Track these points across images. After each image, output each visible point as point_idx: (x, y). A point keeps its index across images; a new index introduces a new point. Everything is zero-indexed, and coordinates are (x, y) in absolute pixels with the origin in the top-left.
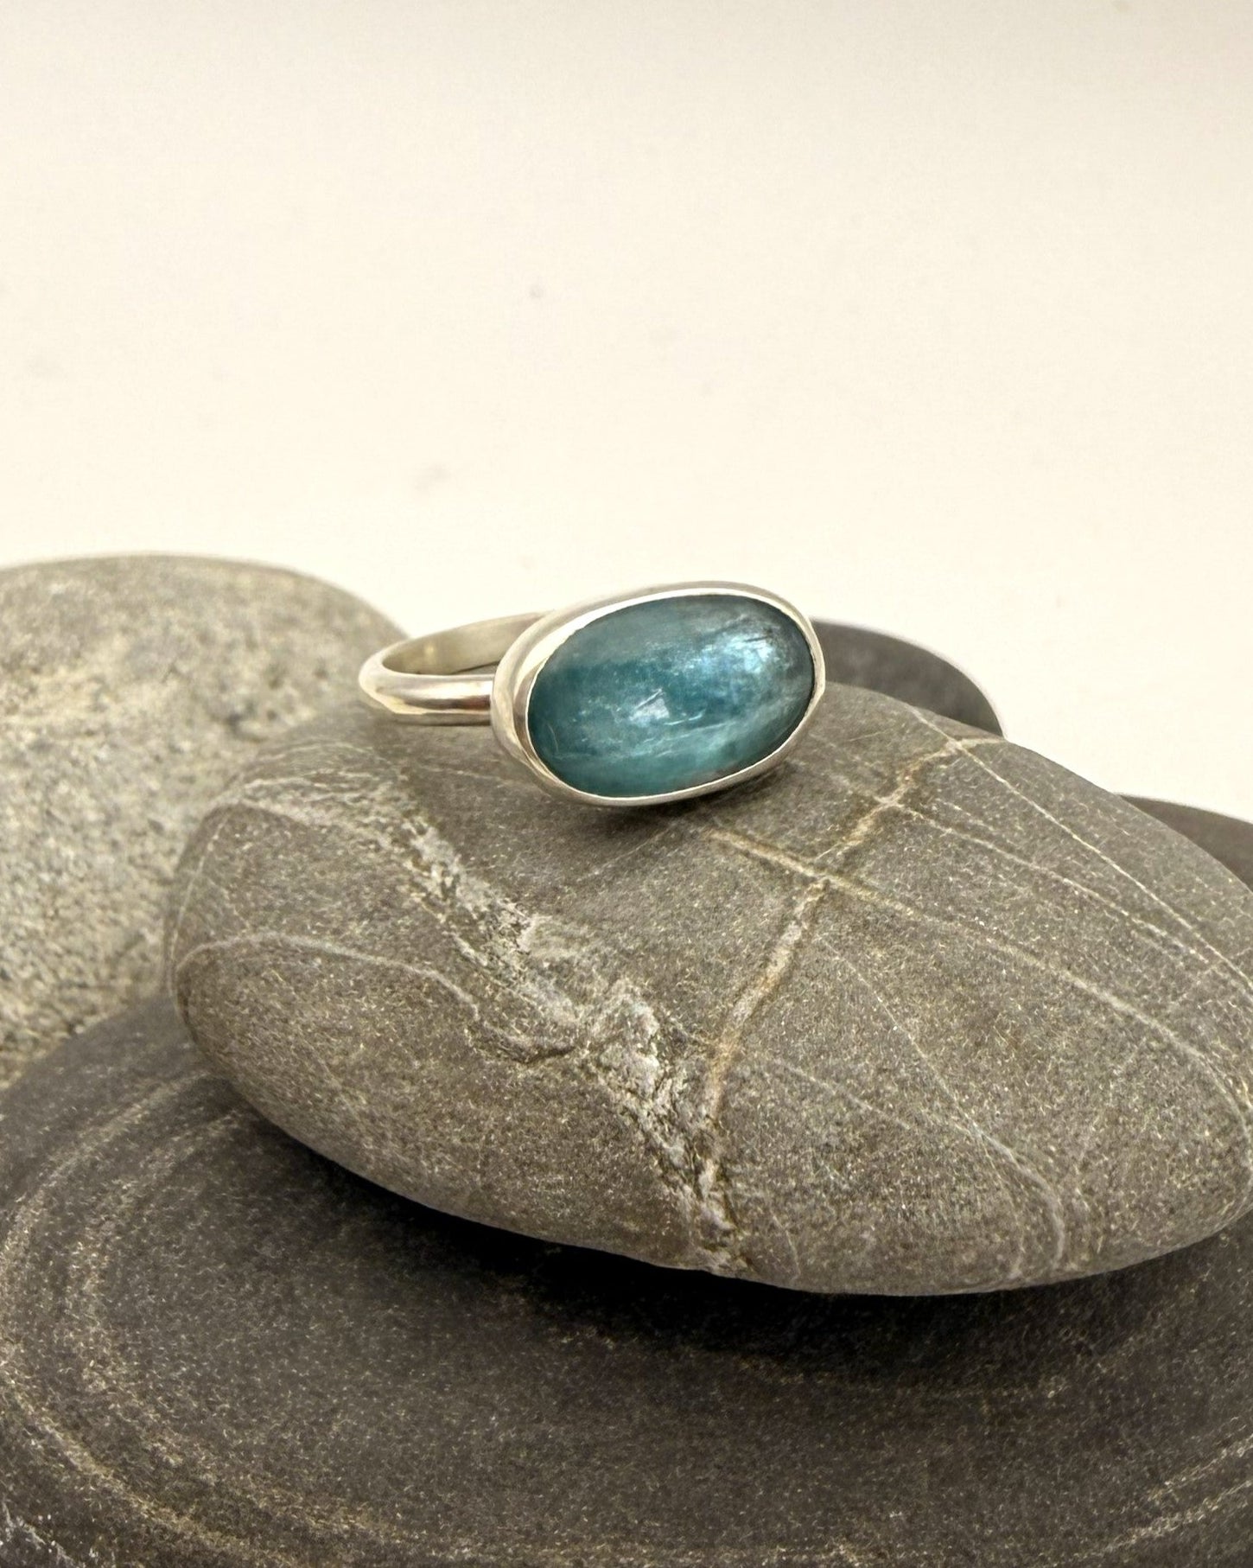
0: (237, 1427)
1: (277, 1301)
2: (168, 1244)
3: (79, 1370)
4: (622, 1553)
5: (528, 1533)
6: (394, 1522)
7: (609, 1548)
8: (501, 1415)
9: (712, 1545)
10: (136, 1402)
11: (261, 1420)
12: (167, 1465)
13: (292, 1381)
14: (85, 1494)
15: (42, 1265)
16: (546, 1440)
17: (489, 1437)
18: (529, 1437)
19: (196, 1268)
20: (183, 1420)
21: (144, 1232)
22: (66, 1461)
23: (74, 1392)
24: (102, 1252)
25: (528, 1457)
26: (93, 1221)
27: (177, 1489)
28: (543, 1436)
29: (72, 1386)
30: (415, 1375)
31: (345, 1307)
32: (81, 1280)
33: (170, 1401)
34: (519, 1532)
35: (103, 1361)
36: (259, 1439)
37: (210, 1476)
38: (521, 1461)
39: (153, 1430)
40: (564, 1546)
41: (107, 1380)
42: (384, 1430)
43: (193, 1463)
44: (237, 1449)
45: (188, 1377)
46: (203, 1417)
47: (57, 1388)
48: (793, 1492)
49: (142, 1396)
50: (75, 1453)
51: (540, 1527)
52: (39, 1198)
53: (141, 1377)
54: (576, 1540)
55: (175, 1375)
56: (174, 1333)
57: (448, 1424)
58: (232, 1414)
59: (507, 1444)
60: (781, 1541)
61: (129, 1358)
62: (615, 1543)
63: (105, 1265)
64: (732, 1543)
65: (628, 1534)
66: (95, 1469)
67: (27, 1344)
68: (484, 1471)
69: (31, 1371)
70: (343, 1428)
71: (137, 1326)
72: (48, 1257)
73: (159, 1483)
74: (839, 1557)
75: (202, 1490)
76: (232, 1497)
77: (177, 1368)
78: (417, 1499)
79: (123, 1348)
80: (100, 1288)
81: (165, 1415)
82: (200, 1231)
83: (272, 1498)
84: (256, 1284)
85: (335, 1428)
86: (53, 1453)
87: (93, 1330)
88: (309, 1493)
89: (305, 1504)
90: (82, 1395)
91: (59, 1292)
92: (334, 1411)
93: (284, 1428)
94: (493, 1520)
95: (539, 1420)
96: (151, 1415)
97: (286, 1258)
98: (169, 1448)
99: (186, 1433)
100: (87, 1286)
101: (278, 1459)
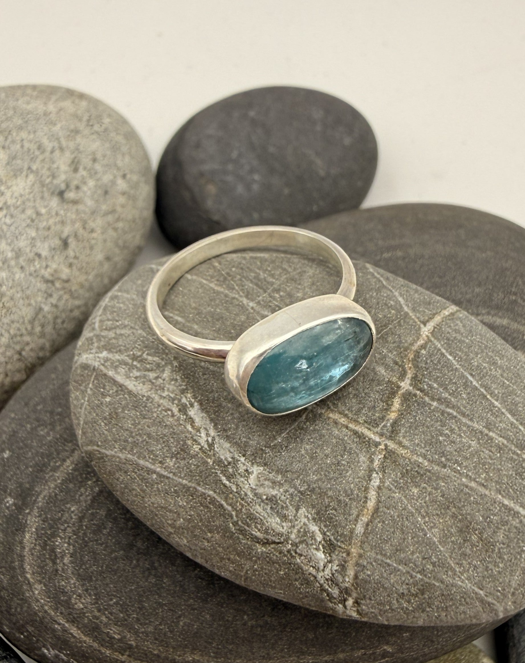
0: (141, 624)
1: (148, 569)
2: (97, 540)
3: (70, 599)
4: (301, 659)
5: (264, 657)
6: (210, 656)
7: (296, 658)
8: (248, 615)
9: (336, 653)
10: (97, 614)
11: (150, 622)
12: (114, 638)
13: (161, 605)
14: (82, 646)
15: (44, 548)
16: (268, 623)
17: (245, 624)
18: (261, 623)
19: (111, 553)
20: (118, 621)
21: (85, 534)
22: (72, 634)
23: (70, 608)
24: (69, 544)
25: (261, 631)
26: (62, 527)
27: (119, 646)
28: (266, 623)
29: (68, 604)
30: (211, 601)
31: (177, 571)
32: (62, 557)
33: (111, 613)
34: (260, 656)
35: (80, 596)
36: (151, 629)
37: (133, 642)
38: (258, 633)
39: (106, 625)
40: (278, 659)
41: (83, 603)
42: (202, 624)
43: (125, 637)
44: (142, 633)
45: (117, 603)
46: (126, 620)
47: (62, 606)
48: (367, 633)
49: (99, 611)
50: (74, 631)
51: (268, 654)
52: (36, 512)
53: (97, 603)
54: (283, 657)
55: (111, 603)
56: (107, 584)
57: (228, 621)
58: (138, 620)
59: (252, 627)
60: (362, 649)
61: (90, 595)
62: (298, 657)
63: (71, 551)
64: (343, 651)
65: (303, 653)
66: (84, 638)
67: (45, 585)
68: (244, 637)
69: (49, 597)
70: (185, 623)
71: (91, 580)
72: (46, 544)
73: (112, 644)
74: (385, 650)
75: (130, 647)
76: (143, 650)
77: (111, 600)
78: (218, 649)
79: (87, 590)
80: (72, 562)
81: (110, 619)
82: (109, 534)
83: (159, 650)
84: (138, 560)
85: (181, 623)
86: (66, 631)
87: (72, 582)
88: (174, 648)
89: (173, 652)
90: (74, 609)
91: (54, 563)
92: (180, 617)
93: (160, 624)
94: (249, 653)
95: (264, 616)
96: (104, 619)
97: (148, 547)
98: (115, 632)
99: (120, 626)
100: (66, 560)
101: (160, 636)
